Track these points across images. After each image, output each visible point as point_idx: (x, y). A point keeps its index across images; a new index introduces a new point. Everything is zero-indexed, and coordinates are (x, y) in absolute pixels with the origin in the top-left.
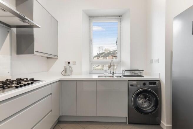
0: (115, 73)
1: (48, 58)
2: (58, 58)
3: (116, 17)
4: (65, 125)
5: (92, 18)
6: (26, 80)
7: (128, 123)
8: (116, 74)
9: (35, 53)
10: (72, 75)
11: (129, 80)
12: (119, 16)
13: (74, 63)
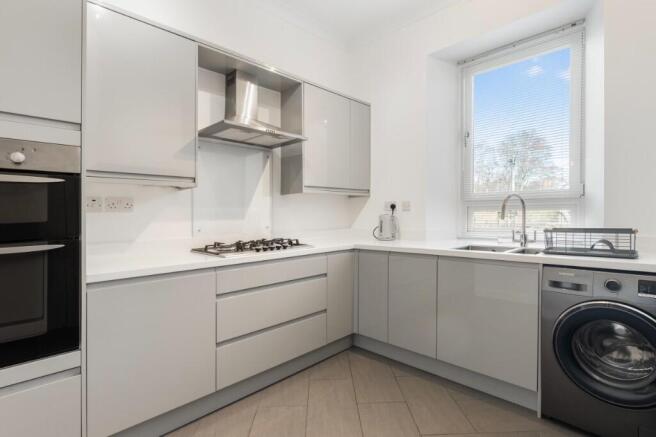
0: (530, 237)
1: (350, 197)
2: (369, 196)
3: (557, 32)
4: (361, 357)
5: (466, 65)
6: (294, 242)
7: (539, 415)
8: (532, 242)
9: (305, 190)
10: (399, 239)
11: (544, 265)
12: (574, 25)
13: (407, 207)
